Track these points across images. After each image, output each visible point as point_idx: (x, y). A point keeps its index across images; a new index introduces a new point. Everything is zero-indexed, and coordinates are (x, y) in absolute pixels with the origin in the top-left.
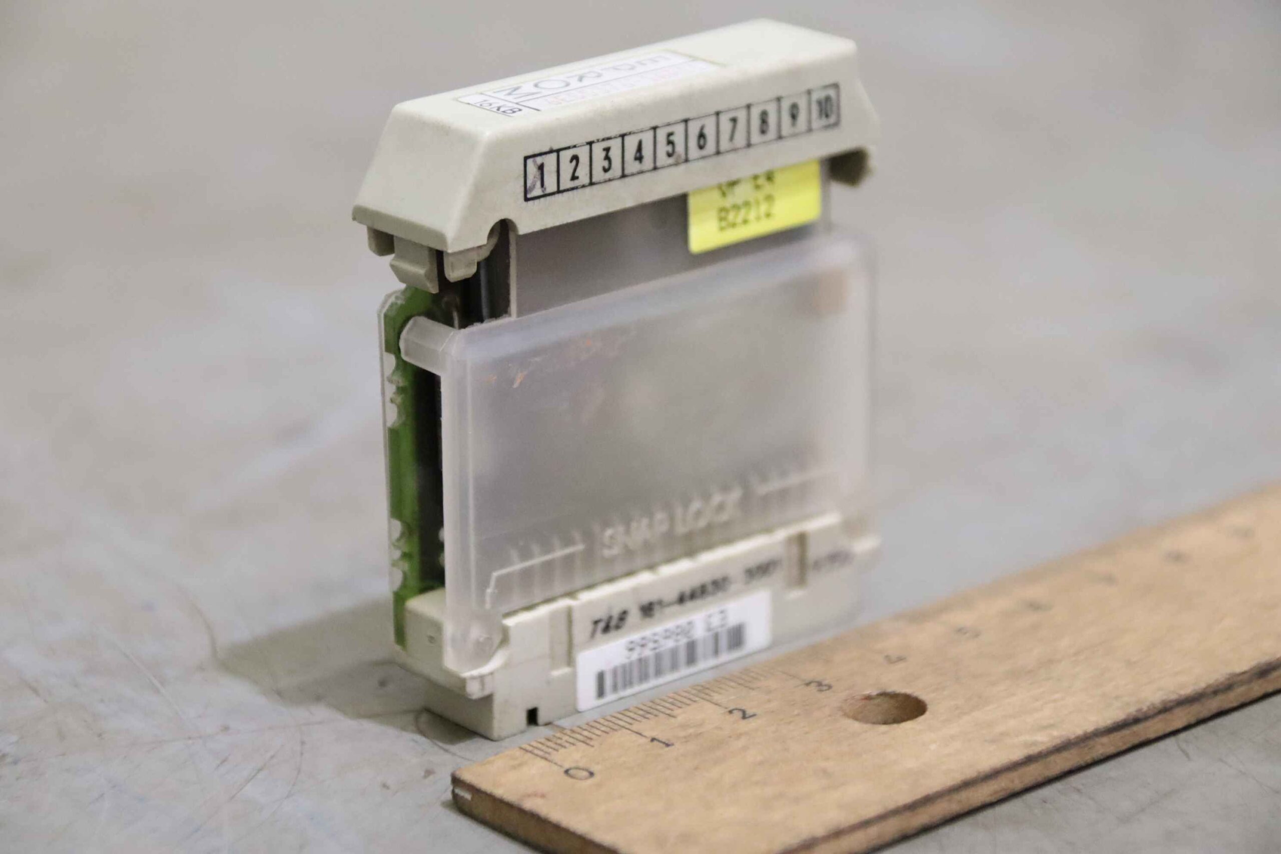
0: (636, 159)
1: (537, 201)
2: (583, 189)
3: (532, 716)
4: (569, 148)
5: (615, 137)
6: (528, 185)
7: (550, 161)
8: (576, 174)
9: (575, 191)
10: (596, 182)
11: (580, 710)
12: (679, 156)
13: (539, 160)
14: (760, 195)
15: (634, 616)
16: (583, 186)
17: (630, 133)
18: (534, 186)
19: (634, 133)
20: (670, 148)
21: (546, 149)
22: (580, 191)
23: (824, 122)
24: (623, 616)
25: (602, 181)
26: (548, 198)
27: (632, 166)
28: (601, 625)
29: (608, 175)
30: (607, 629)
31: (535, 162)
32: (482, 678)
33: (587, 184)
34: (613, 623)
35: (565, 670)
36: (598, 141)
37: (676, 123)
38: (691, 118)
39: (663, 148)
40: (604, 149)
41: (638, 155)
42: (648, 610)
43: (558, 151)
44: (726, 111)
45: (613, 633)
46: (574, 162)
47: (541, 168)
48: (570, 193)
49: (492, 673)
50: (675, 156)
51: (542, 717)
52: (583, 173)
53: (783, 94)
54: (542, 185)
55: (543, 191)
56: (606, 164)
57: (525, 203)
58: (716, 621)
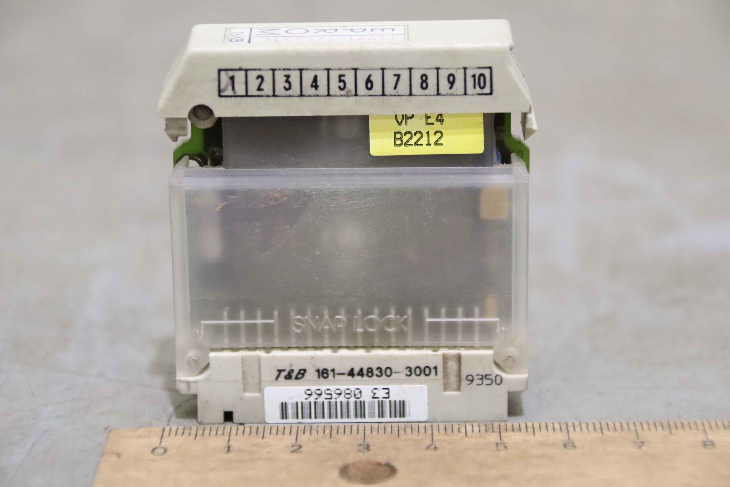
0: (312, 86)
1: (229, 99)
2: (267, 98)
3: (228, 416)
4: (255, 70)
5: (294, 70)
6: (222, 86)
7: (240, 77)
8: (262, 87)
9: (261, 98)
10: (278, 95)
11: (267, 422)
12: (349, 91)
13: (231, 73)
14: (432, 130)
15: (312, 374)
16: (268, 96)
17: (307, 69)
18: (226, 89)
19: (310, 70)
20: (342, 85)
21: (237, 67)
22: (264, 98)
23: (478, 90)
24: (302, 373)
25: (283, 95)
26: (238, 98)
27: (308, 90)
28: (283, 374)
29: (288, 93)
30: (289, 377)
31: (227, 74)
32: (188, 383)
33: (271, 95)
34: (294, 375)
35: (257, 395)
36: (280, 69)
37: (347, 69)
38: (359, 68)
39: (335, 84)
40: (285, 76)
41: (314, 84)
42: (323, 373)
43: (246, 70)
44: (390, 69)
45: (293, 381)
46: (260, 80)
47: (232, 78)
48: (257, 98)
49: (196, 382)
50: (346, 90)
51: (236, 417)
52: (267, 87)
53: (441, 67)
54: (233, 89)
55: (234, 93)
56: (287, 85)
57: (219, 98)
58: (381, 394)
